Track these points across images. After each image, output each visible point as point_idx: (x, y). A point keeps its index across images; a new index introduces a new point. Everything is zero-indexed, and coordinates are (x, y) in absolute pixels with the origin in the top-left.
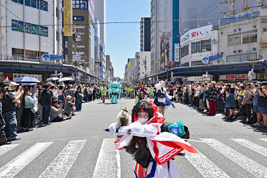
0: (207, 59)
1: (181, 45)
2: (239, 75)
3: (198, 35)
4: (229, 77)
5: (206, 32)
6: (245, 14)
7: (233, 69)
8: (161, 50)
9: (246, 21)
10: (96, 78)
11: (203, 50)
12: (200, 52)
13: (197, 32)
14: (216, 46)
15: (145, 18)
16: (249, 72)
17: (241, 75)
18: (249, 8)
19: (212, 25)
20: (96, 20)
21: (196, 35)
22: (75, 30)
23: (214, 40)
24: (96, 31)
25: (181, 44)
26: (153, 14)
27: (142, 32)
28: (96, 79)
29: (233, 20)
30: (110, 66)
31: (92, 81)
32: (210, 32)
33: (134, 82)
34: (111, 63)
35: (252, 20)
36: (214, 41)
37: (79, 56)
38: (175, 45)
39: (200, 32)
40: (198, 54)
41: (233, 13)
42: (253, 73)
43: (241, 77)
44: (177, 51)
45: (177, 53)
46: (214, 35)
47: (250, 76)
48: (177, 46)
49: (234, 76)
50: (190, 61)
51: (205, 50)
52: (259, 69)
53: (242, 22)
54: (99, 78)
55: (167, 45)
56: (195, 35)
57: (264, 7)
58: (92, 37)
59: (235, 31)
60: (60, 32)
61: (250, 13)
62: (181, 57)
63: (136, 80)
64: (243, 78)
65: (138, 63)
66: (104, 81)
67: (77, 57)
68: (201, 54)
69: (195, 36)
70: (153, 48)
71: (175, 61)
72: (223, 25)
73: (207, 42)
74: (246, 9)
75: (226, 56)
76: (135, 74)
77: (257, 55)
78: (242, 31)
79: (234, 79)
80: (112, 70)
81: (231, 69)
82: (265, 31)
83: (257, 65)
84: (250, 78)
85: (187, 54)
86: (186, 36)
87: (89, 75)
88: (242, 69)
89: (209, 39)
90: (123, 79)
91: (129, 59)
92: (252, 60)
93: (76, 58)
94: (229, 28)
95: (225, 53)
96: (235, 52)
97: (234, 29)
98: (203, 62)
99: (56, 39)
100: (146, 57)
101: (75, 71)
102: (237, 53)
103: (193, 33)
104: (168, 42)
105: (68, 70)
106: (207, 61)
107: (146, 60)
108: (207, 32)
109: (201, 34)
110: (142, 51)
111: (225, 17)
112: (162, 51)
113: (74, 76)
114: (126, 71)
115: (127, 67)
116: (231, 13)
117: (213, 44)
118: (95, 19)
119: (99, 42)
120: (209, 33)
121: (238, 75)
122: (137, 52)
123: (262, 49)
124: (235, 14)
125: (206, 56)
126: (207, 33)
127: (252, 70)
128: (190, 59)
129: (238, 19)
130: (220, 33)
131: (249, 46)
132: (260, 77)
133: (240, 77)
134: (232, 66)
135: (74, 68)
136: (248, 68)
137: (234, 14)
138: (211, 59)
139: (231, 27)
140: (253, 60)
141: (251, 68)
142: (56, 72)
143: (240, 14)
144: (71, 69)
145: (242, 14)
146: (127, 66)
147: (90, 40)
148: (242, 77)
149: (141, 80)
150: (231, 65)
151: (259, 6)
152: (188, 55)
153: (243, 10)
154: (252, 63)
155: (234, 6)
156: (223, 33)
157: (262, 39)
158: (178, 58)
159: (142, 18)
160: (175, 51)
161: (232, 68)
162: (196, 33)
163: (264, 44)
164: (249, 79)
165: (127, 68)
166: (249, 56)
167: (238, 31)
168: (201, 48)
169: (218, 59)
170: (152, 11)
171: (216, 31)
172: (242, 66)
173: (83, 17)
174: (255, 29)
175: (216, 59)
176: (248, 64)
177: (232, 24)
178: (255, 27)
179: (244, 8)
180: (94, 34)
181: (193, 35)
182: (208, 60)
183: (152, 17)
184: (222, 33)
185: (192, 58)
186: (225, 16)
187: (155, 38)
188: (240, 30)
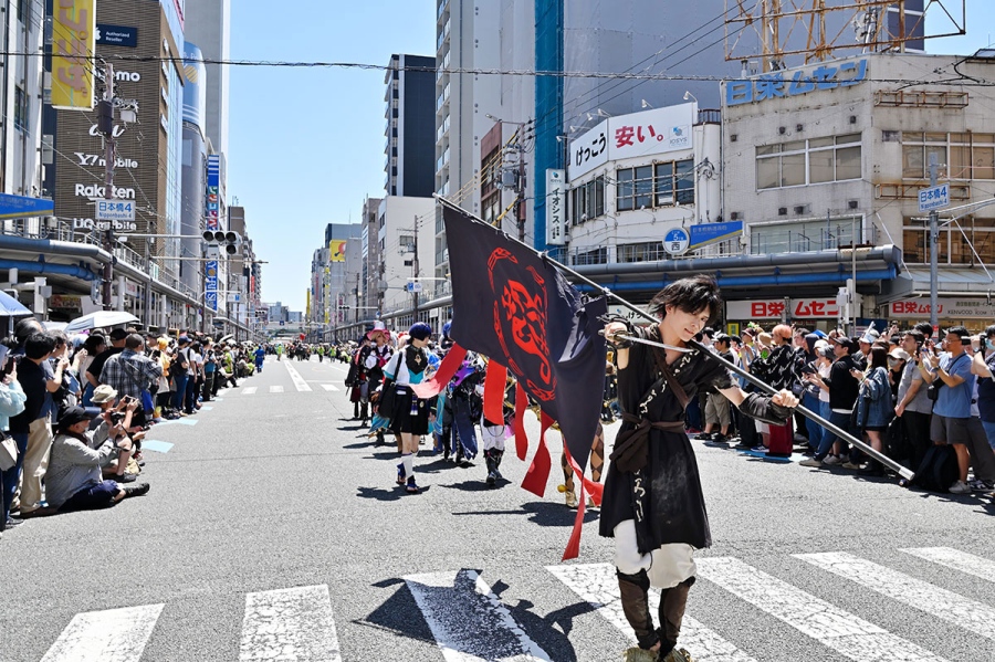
0: (681, 235)
1: (571, 177)
2: (801, 303)
3: (641, 139)
4: (764, 310)
5: (675, 129)
6: (816, 68)
7: (780, 279)
8: (483, 195)
9: (823, 97)
10: (190, 304)
11: (661, 201)
12: (650, 207)
13: (640, 128)
14: (713, 185)
15: (406, 56)
16: (841, 289)
17: (807, 302)
18: (829, 49)
19: (696, 104)
20: (189, 47)
21: (634, 139)
22: (113, 85)
23: (706, 161)
24: (189, 99)
25: (574, 170)
26: (447, 45)
27: (396, 114)
28: (192, 311)
29: (774, 87)
30: (245, 256)
31: (173, 319)
32: (687, 131)
33: (360, 326)
34: (250, 242)
35: (841, 95)
36: (705, 168)
37: (125, 203)
38: (549, 174)
39: (651, 128)
40: (643, 215)
41: (774, 63)
42: (856, 296)
43: (807, 308)
44: (557, 200)
45: (557, 207)
46: (704, 144)
47: (843, 307)
48: (554, 182)
49: (782, 307)
50: (611, 241)
51: (671, 199)
52: (873, 281)
53: (808, 101)
54: (203, 308)
55: (518, 175)
56: (631, 140)
57: (879, 50)
58: (172, 122)
59: (782, 130)
60: (33, 90)
61: (835, 69)
62: (574, 224)
63: (365, 318)
64: (815, 313)
65: (377, 246)
66: (221, 322)
67: (114, 207)
68: (655, 213)
69: (631, 143)
70: (447, 186)
71: (549, 239)
72: (737, 106)
73: (676, 167)
74: (819, 51)
75: (752, 227)
76: (360, 294)
77: (864, 226)
78: (809, 133)
79: (784, 316)
80: (252, 273)
81: (772, 280)
82: (888, 140)
83: (865, 265)
84: (843, 314)
85: (601, 212)
86: (595, 142)
87: (162, 291)
88: (815, 278)
89: (685, 156)
90: (304, 315)
91: (330, 225)
92: (850, 247)
93: (115, 211)
94: (761, 118)
95: (747, 216)
96: (783, 211)
97: (777, 125)
98: (668, 246)
99: (13, 124)
100: (416, 219)
101: (103, 273)
102: (792, 217)
103: (625, 129)
104: (522, 161)
105: (74, 265)
106: (683, 244)
107: (416, 231)
108: (678, 131)
109: (653, 134)
110: (394, 193)
111: (744, 75)
112: (488, 199)
113: (101, 297)
114: (316, 280)
115: (319, 260)
116: (766, 63)
117: (703, 179)
118: (185, 42)
119: (203, 149)
120: (684, 134)
121: (797, 301)
122: (370, 200)
123: (877, 203)
124: (781, 67)
125: (679, 226)
126: (677, 134)
127: (851, 283)
128: (612, 234)
129: (791, 89)
130: (727, 139)
131: (833, 190)
132: (877, 311)
133: (803, 310)
134: (776, 266)
135: (101, 259)
136: (836, 277)
137: (776, 67)
138: (699, 235)
139: (767, 116)
140: (854, 245)
141: (844, 276)
142: (13, 274)
143: (799, 68)
144: (88, 265)
145: (808, 70)
146: (320, 257)
147: (165, 133)
148: (811, 309)
149: (392, 317)
150: (771, 262)
151: (865, 45)
152: (601, 218)
153: (810, 54)
154: (848, 256)
155: (775, 37)
156: (739, 138)
157: (877, 169)
158: (562, 230)
159: (395, 57)
160: (549, 200)
161: (778, 273)
162: (635, 131)
163: (887, 185)
164: (839, 316)
165: (322, 265)
166: (839, 231)
167: (792, 135)
168: (656, 190)
169: (724, 238)
170: (440, 29)
171: (712, 129)
172: (811, 268)
173: (134, 31)
174: (853, 129)
175: (715, 236)
176: (835, 259)
177: (769, 106)
178: (853, 120)
179: (813, 47)
180: (181, 109)
181: (625, 139)
182: (685, 239)
183: (441, 57)
184: (734, 138)
185: (620, 232)
186: (744, 72)
187: (454, 142)
188: (800, 128)
